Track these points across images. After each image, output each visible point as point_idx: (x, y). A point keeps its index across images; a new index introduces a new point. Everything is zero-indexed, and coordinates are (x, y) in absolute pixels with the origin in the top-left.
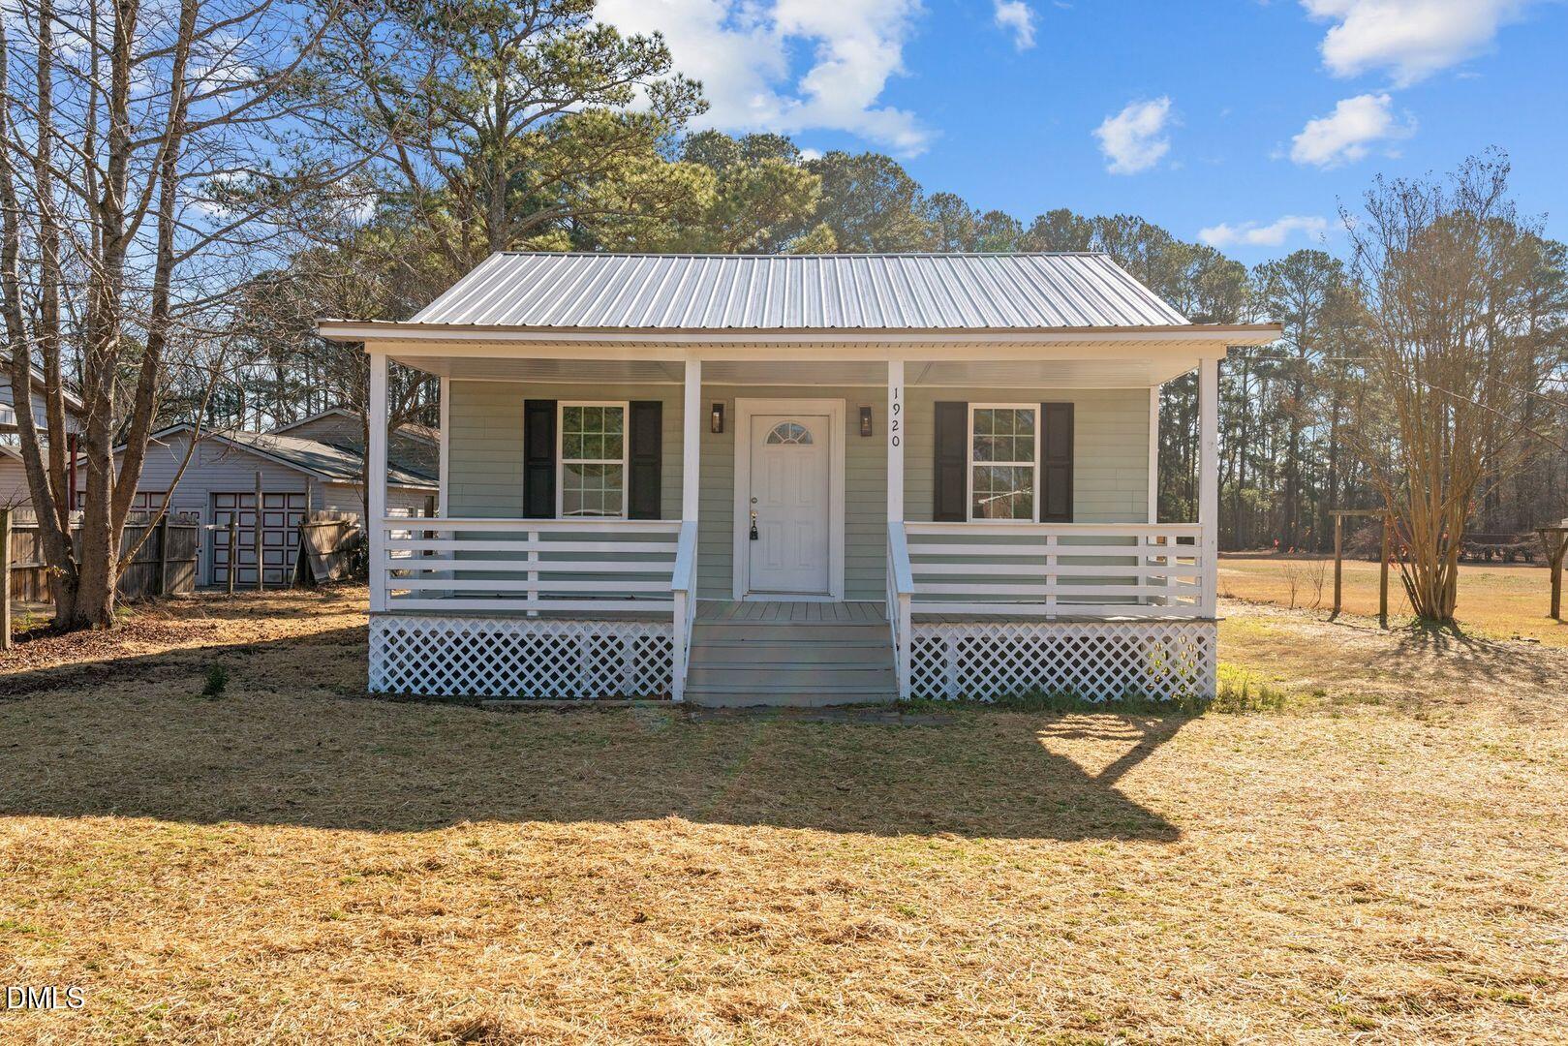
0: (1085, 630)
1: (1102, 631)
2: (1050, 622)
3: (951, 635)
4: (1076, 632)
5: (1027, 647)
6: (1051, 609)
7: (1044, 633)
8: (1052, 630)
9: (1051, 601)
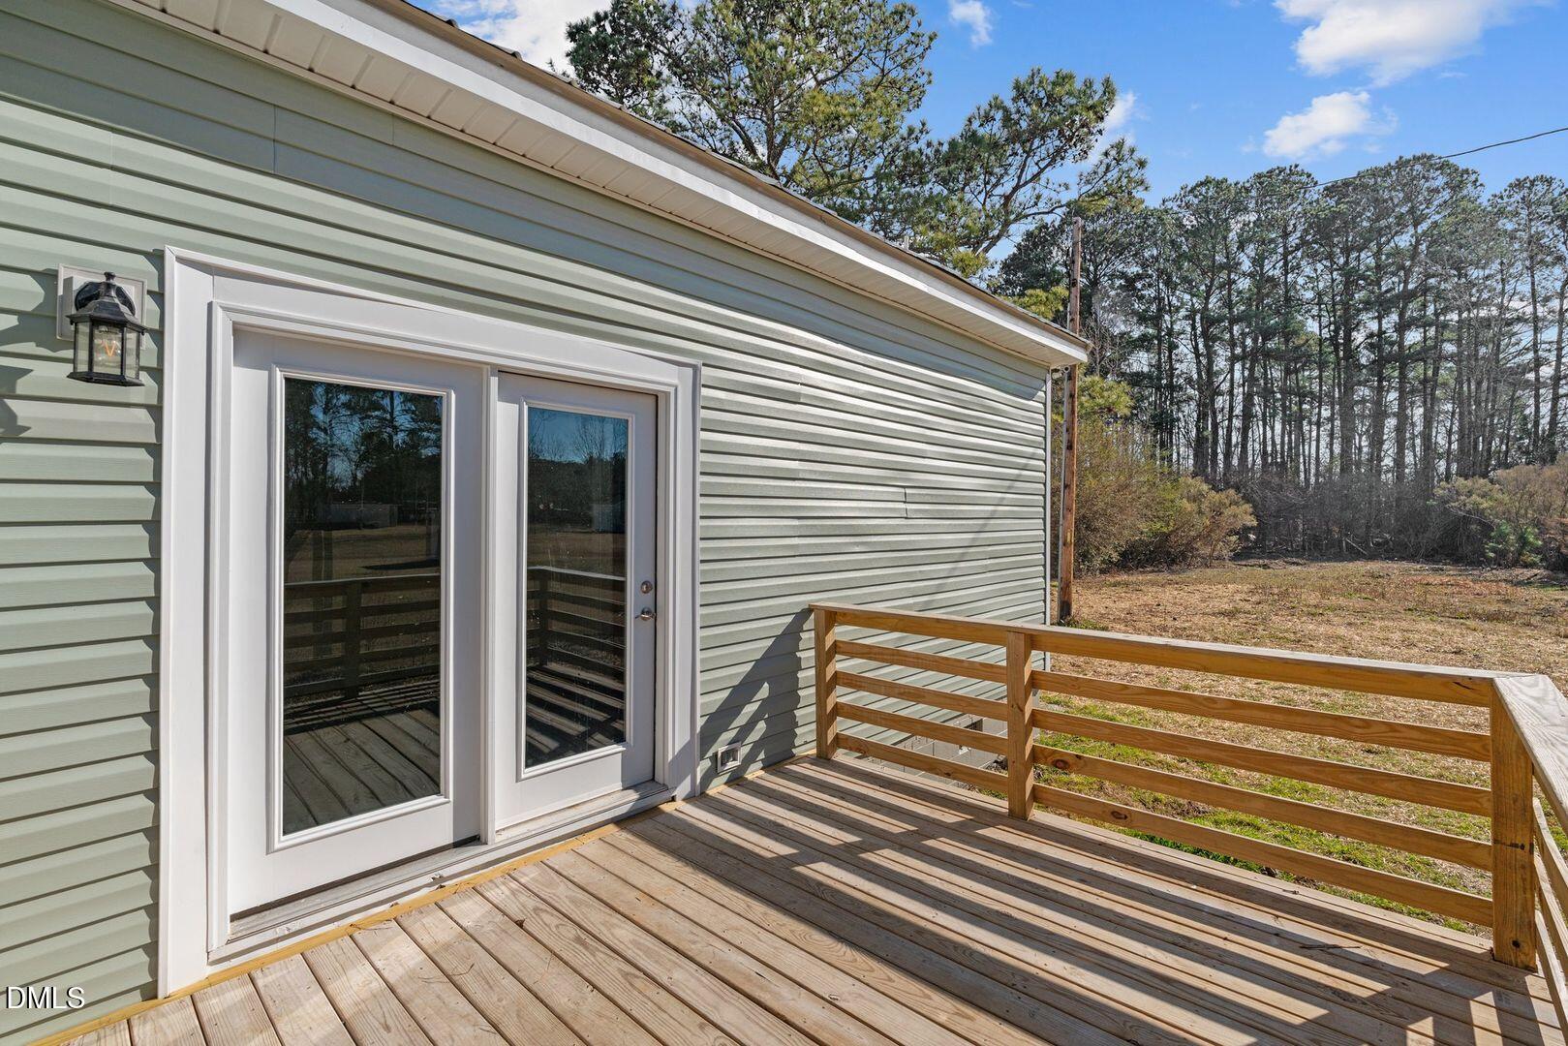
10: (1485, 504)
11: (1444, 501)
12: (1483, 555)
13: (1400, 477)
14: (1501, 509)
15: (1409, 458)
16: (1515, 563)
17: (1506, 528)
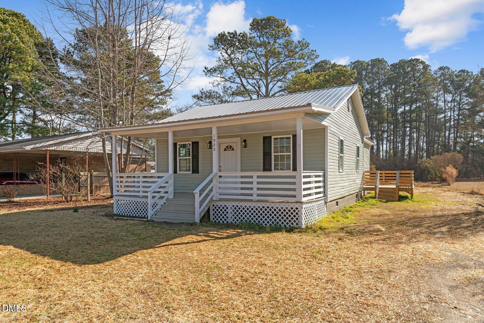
0: (263, 204)
1: (268, 205)
2: (255, 201)
3: (229, 204)
4: (261, 205)
5: (248, 209)
6: (255, 198)
7: (252, 205)
8: (255, 204)
9: (255, 195)
10: (428, 165)
11: (420, 165)
12: (428, 178)
13: (410, 157)
14: (432, 167)
15: (413, 152)
16: (434, 181)
17: (432, 172)
